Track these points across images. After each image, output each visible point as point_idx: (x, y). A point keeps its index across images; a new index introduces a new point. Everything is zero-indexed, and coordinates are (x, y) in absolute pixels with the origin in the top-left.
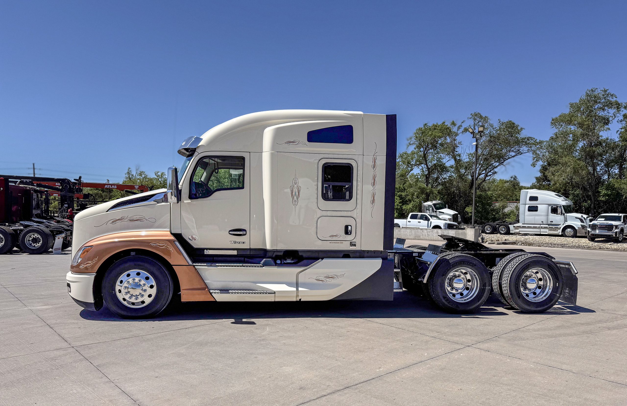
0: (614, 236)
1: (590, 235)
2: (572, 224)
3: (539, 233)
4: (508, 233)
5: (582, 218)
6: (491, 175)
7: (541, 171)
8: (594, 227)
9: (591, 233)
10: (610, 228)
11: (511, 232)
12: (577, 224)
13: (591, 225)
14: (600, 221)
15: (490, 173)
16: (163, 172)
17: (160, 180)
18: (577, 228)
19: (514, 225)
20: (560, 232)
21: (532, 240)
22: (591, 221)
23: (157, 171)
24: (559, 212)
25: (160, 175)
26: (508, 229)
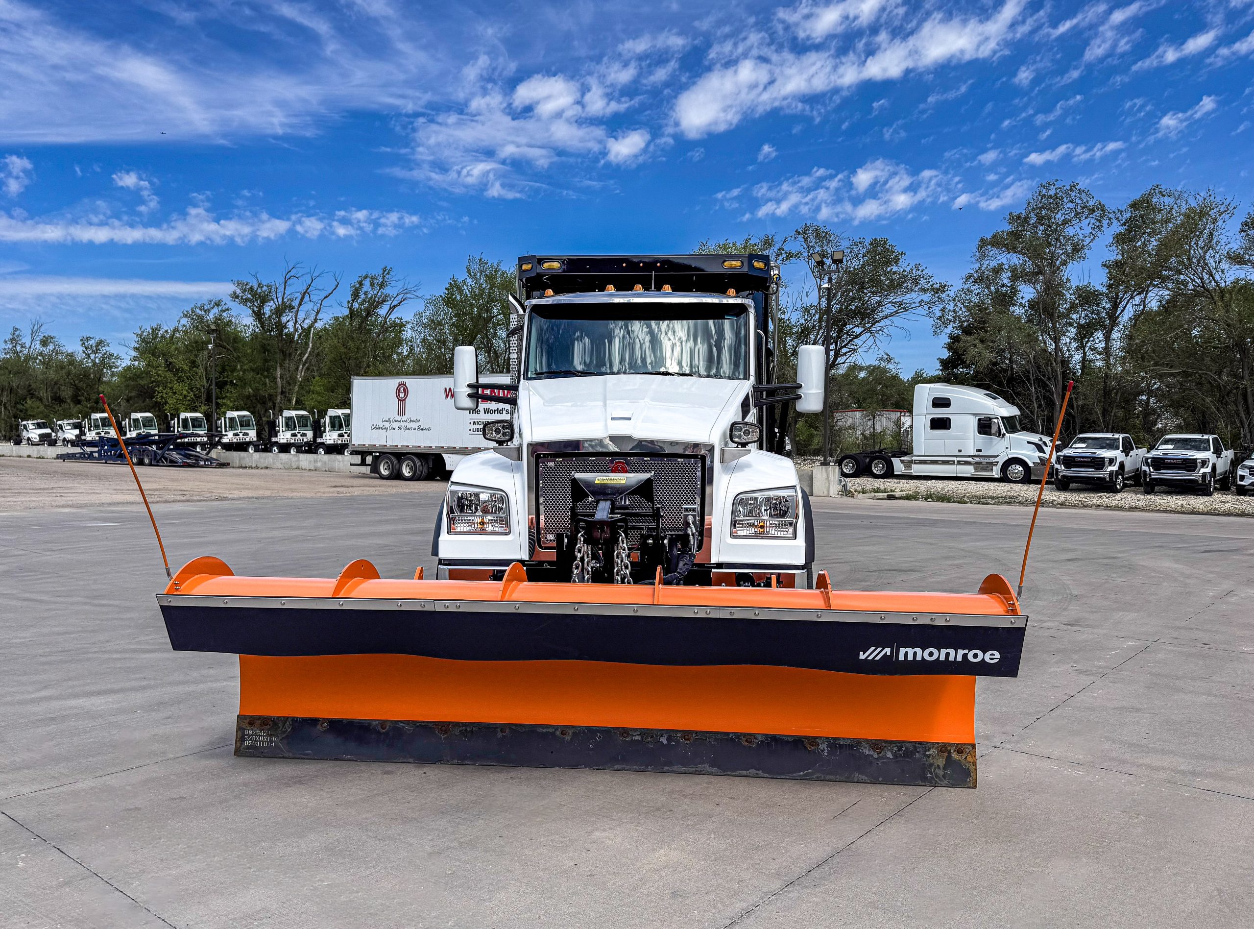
0: (1108, 479)
1: (1059, 477)
2: (1019, 454)
3: (955, 475)
4: (889, 474)
5: (1040, 443)
6: (846, 353)
7: (950, 347)
8: (1069, 462)
9: (1061, 474)
10: (1098, 463)
11: (895, 473)
12: (1031, 456)
13: (1061, 456)
14: (1078, 449)
15: (844, 350)
16: (103, 338)
17: (92, 356)
18: (1031, 465)
19: (902, 459)
20: (996, 473)
21: (943, 489)
22: (1058, 449)
23: (86, 334)
24: (993, 431)
25: (94, 345)
26: (890, 467)
